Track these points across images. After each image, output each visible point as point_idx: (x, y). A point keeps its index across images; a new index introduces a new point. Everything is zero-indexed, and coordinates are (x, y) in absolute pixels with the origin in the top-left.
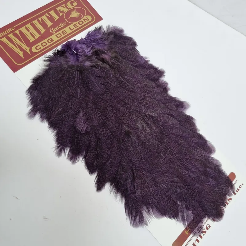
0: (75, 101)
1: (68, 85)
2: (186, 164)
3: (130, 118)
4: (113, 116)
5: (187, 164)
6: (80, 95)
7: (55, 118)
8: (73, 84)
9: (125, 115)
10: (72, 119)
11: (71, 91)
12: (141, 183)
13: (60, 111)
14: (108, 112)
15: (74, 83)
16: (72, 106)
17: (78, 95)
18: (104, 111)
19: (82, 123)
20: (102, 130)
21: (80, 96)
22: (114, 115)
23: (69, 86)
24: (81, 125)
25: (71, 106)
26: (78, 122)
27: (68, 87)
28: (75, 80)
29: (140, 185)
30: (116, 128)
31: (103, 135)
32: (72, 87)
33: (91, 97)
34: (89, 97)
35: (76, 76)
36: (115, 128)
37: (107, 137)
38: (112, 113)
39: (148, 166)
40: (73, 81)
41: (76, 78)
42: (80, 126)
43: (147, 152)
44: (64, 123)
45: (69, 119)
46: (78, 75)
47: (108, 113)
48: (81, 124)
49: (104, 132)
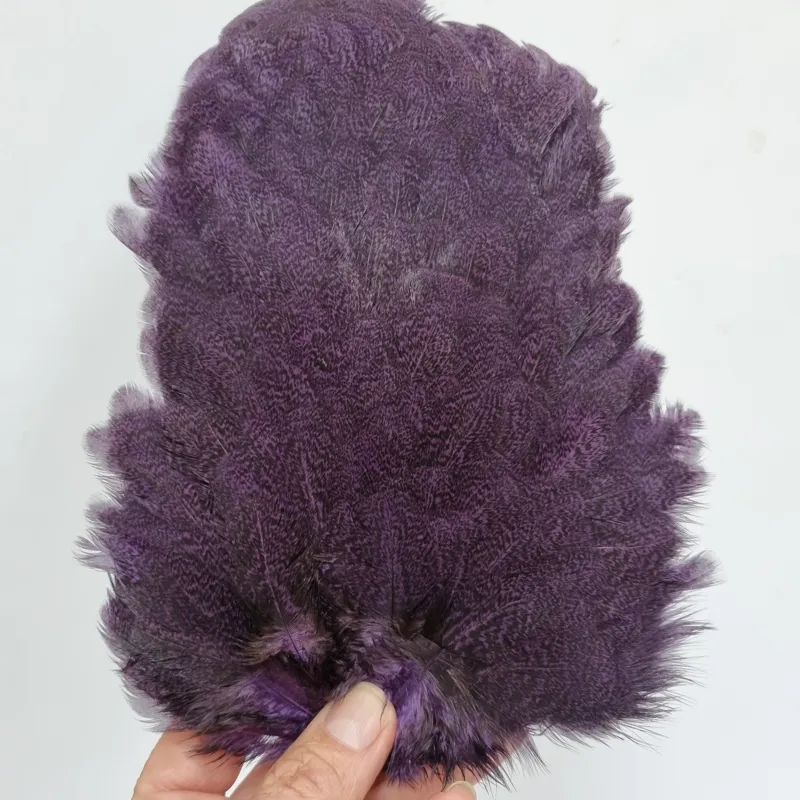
0: (536, 539)
1: (524, 628)
2: (352, 55)
3: (415, 340)
4: (474, 399)
5: (348, 51)
6: (502, 547)
7: (644, 531)
8: (505, 618)
9: (422, 363)
10: (597, 488)
11: (531, 599)
12: (536, 114)
13: (609, 544)
14: (480, 422)
15: (495, 619)
16: (555, 522)
17: (510, 554)
18: (488, 436)
19: (578, 451)
20: (532, 373)
21: (507, 545)
22: (471, 396)
23: (524, 620)
24: (588, 447)
25: (559, 521)
26: (589, 464)
27: (529, 620)
28: (482, 628)
29: (545, 114)
30: (489, 341)
31: (539, 352)
32: (514, 613)
33: (481, 515)
34: (486, 521)
35: (467, 633)
36: (492, 348)
37: (534, 335)
38: (469, 411)
39: (484, 147)
40: (493, 628)
41: (473, 628)
42: (594, 445)
43: (438, 182)
44: (631, 503)
45: (603, 501)
46: (457, 632)
47: (484, 421)
48: (583, 449)
49: (529, 359)
